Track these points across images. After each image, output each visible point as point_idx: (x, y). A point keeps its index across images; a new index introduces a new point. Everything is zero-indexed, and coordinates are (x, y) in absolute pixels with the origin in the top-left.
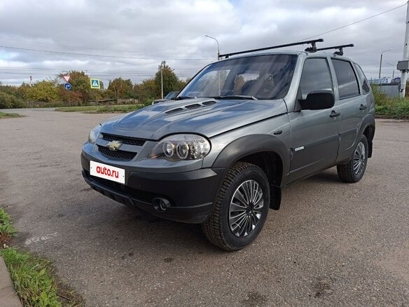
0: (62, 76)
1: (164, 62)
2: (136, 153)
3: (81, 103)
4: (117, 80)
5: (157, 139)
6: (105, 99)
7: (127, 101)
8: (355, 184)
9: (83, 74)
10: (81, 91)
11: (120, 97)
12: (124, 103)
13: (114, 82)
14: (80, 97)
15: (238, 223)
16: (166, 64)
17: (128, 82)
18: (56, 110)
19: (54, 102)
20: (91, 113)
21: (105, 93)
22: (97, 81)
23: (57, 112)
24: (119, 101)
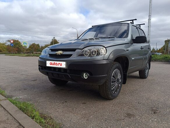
0: (9, 41)
1: (54, 38)
2: (72, 55)
3: (17, 53)
4: (33, 44)
5: (82, 48)
6: (28, 52)
7: (38, 53)
8: (146, 79)
9: (18, 41)
10: (17, 48)
11: (35, 51)
12: (36, 53)
13: (32, 44)
14: (16, 50)
15: (113, 86)
16: (55, 38)
17: (38, 45)
18: (5, 55)
19: (4, 52)
20: (22, 56)
21: (28, 49)
22: (26, 43)
23: (6, 56)
24: (34, 52)
